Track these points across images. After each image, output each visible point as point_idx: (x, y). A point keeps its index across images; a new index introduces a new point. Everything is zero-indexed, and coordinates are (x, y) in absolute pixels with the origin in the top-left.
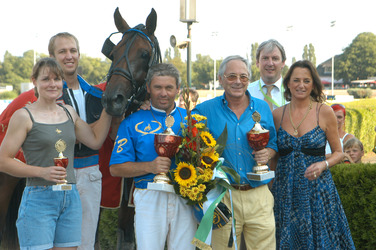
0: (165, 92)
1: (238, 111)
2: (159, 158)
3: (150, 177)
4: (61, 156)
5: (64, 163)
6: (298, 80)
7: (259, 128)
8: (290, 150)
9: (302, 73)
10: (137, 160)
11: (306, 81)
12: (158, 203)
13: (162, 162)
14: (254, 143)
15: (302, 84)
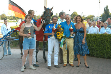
0: (55, 20)
1: (68, 24)
2: (52, 33)
3: (51, 36)
4: (30, 32)
5: (30, 34)
6: (78, 19)
7: (71, 28)
8: (77, 32)
9: (79, 17)
10: (49, 33)
11: (79, 19)
12: (52, 41)
13: (53, 33)
14: (71, 30)
15: (79, 20)
